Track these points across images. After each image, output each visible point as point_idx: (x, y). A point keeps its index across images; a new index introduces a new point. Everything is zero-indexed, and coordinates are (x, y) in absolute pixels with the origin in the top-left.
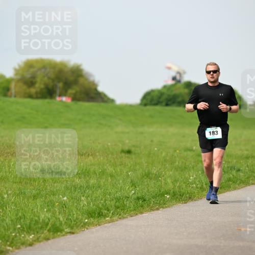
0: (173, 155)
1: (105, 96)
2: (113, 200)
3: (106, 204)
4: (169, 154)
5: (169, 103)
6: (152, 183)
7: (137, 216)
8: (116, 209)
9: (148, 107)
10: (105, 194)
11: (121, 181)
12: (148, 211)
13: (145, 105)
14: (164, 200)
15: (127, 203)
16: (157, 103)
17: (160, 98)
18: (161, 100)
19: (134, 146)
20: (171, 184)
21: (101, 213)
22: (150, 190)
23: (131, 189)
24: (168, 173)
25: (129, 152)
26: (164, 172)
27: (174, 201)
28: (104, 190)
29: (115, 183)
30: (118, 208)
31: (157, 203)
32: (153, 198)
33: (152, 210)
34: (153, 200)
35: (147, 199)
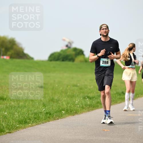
0: (66, 89)
1: (28, 56)
2: (33, 114)
3: (29, 116)
4: (64, 88)
5: (64, 59)
7: (47, 123)
8: (34, 119)
9: (53, 62)
10: (28, 111)
13: (51, 61)
14: (61, 114)
15: (41, 116)
16: (58, 59)
17: (59, 56)
20: (65, 105)
21: (26, 122)
22: (54, 108)
26: (61, 99)
27: (67, 115)
28: (28, 108)
29: (34, 105)
30: (36, 118)
31: (57, 116)
32: (55, 113)
33: (55, 119)
34: (55, 114)
35: (52, 114)
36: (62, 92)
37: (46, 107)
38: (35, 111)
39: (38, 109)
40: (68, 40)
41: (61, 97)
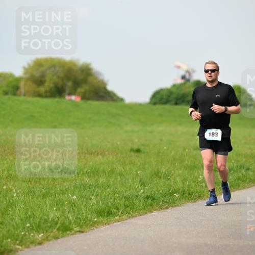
0: (182, 154)
1: (115, 95)
2: (122, 199)
3: (115, 203)
4: (178, 153)
5: (178, 102)
6: (161, 182)
7: (147, 215)
8: (125, 208)
9: (158, 106)
10: (114, 193)
11: (130, 180)
12: (157, 210)
13: (155, 104)
14: (173, 199)
15: (136, 202)
16: (167, 102)
17: (169, 97)
18: (171, 99)
19: (143, 145)
20: (180, 183)
21: (110, 212)
22: (159, 189)
23: (140, 188)
24: (177, 171)
25: (138, 151)
26: (173, 172)
27: (183, 200)
28: (113, 189)
29: (124, 182)
30: (128, 207)
31: (166, 202)
32: (163, 197)
33: (161, 208)
34: (163, 199)
35: (157, 198)
36: (174, 159)
37: (145, 186)
38: (127, 194)
39: (132, 190)
40: (185, 67)
41: (172, 169)
